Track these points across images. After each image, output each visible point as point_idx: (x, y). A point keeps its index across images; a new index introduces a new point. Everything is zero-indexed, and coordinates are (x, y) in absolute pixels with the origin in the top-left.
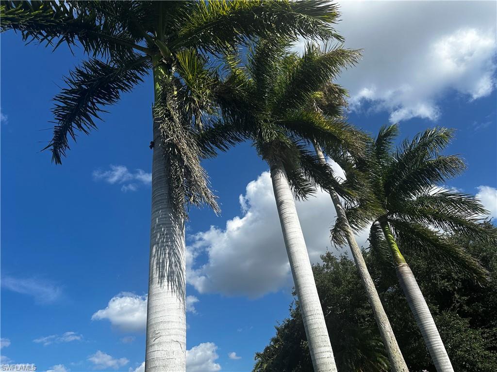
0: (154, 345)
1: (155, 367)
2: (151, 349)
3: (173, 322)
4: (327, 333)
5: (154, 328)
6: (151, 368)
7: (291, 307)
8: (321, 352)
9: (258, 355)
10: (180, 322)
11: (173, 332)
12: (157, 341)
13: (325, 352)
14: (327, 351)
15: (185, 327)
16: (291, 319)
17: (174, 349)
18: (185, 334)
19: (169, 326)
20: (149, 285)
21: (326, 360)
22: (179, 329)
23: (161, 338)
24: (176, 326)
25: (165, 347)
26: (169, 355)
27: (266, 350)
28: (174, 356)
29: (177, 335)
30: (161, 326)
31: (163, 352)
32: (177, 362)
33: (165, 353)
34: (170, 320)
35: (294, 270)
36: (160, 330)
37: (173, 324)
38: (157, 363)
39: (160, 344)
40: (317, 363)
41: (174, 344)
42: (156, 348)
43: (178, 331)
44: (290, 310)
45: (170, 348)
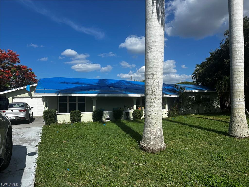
0: (149, 52)
1: (149, 62)
2: (148, 54)
3: (158, 42)
4: (243, 53)
5: (148, 44)
6: (148, 62)
7: (221, 42)
8: (237, 63)
9: (198, 66)
10: (161, 42)
11: (157, 47)
12: (150, 51)
13: (239, 63)
14: (241, 62)
15: (163, 45)
16: (220, 49)
17: (158, 55)
18: (163, 48)
19: (156, 44)
20: (146, 23)
21: (239, 67)
22: (161, 45)
23: (152, 49)
24: (160, 44)
25: (154, 54)
26: (156, 57)
27: (202, 63)
28: (158, 57)
29: (160, 48)
30: (152, 44)
31: (153, 56)
32: (159, 60)
33: (154, 56)
34: (156, 41)
35: (231, 17)
36: (152, 45)
37: (158, 43)
38: (150, 60)
39: (152, 52)
40: (233, 68)
41: (158, 52)
42: (150, 54)
43: (160, 46)
44: (221, 44)
45: (156, 54)
